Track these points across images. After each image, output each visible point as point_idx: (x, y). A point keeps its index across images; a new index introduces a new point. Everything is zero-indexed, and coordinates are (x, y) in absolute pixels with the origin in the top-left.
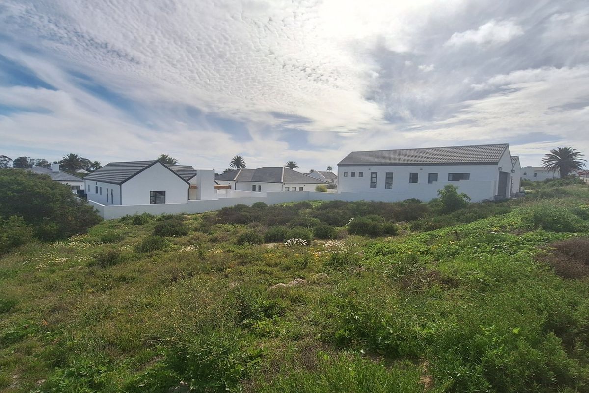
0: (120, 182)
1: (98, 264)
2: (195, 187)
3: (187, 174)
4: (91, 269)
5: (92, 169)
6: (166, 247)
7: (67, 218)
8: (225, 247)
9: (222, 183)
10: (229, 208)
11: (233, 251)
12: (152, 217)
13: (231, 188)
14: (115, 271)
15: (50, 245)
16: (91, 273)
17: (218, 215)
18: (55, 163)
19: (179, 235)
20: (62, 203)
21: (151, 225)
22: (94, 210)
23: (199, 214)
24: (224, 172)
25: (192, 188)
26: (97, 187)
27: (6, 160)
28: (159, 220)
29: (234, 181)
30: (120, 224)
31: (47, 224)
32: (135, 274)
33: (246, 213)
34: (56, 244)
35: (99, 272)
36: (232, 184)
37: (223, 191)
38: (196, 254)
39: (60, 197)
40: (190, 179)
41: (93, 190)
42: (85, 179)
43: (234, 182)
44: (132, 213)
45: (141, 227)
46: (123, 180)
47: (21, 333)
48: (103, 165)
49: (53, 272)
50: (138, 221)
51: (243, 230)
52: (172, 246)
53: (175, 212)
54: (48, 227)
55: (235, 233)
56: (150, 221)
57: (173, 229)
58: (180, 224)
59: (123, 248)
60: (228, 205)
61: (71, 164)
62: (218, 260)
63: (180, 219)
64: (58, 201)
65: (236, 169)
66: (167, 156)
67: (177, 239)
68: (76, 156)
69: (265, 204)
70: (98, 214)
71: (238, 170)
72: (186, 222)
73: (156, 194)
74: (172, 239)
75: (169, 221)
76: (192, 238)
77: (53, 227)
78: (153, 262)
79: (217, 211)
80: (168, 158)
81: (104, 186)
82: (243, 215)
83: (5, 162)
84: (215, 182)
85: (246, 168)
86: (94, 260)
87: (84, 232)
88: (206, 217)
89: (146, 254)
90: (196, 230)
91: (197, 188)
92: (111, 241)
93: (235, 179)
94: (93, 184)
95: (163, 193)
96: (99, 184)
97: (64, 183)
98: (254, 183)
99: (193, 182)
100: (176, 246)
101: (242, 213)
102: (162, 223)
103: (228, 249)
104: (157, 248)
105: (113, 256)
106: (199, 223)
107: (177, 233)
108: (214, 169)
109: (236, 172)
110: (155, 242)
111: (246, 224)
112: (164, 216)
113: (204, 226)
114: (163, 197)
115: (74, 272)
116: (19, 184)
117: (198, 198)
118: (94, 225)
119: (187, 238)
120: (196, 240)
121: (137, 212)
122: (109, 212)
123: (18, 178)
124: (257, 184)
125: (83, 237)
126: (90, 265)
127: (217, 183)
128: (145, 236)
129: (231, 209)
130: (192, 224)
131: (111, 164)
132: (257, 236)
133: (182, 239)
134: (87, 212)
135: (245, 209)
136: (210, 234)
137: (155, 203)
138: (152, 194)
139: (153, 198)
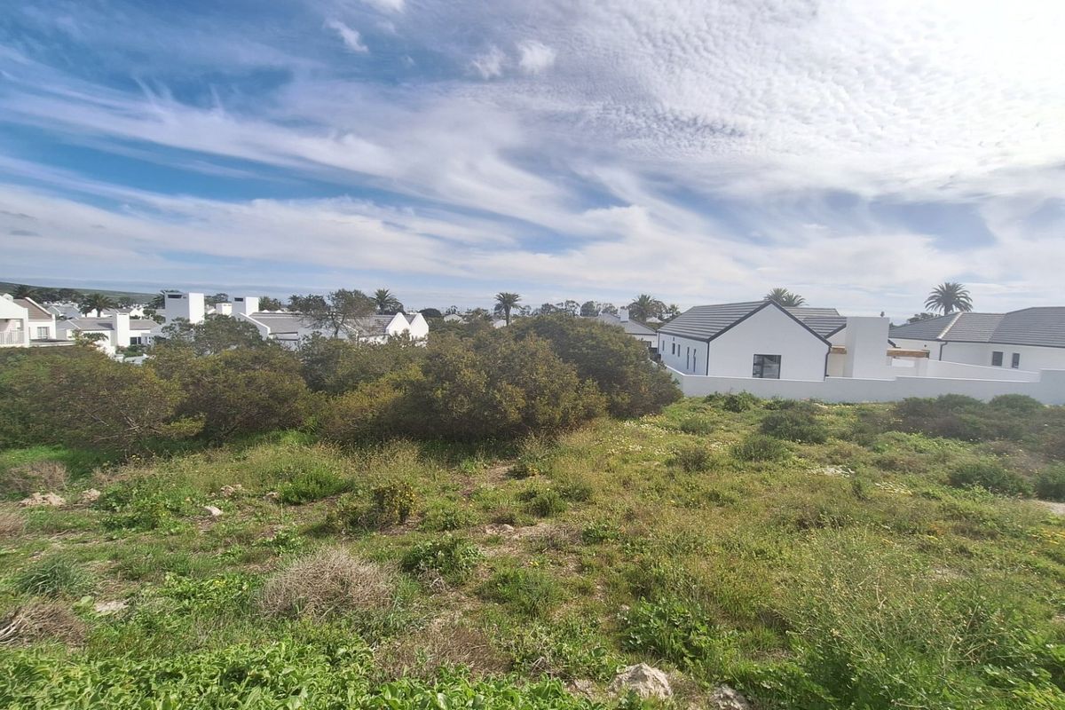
0: (708, 338)
1: (680, 464)
2: (842, 351)
3: (825, 327)
4: (670, 469)
5: (666, 317)
6: (785, 458)
7: (640, 389)
8: (916, 485)
9: (904, 345)
10: (925, 401)
11: (939, 499)
12: (756, 401)
13: (928, 356)
14: (704, 482)
15: (619, 424)
16: (672, 475)
17: (895, 413)
18: (623, 308)
19: (809, 441)
20: (636, 366)
21: (755, 416)
22: (673, 380)
23: (848, 404)
24: (911, 320)
25: (834, 351)
26: (674, 345)
27: (574, 306)
28: (768, 407)
29: (938, 340)
30: (705, 405)
31: (618, 395)
32: (735, 495)
33: (974, 417)
34: (627, 424)
35: (682, 477)
36: (933, 347)
37: (908, 363)
38: (848, 486)
39: (634, 358)
40: (831, 334)
41: (669, 349)
42: (660, 332)
43: (938, 344)
44: (723, 391)
45: (738, 415)
46: (713, 334)
47: (601, 533)
48: (682, 310)
49: (626, 462)
50: (733, 404)
51: (964, 455)
52: (796, 458)
53: (800, 396)
54: (619, 399)
55: (943, 458)
56: (752, 406)
57: (797, 428)
58: (811, 422)
59: (713, 445)
60: (923, 393)
61: (643, 309)
62: (901, 510)
63: (808, 410)
64: (632, 363)
65: (942, 314)
66: (785, 291)
67: (805, 448)
69: (1033, 401)
70: (678, 387)
71: (948, 317)
72: (820, 417)
73: (763, 361)
74: (795, 445)
75: (789, 412)
76: (836, 452)
77: (624, 399)
78: (762, 481)
79: (891, 403)
80: (785, 294)
81: (684, 343)
82: (965, 421)
83: (573, 309)
84: (889, 342)
85: (973, 311)
86: (673, 457)
87: (658, 412)
88: (864, 414)
89: (749, 463)
90: (843, 437)
91: (845, 353)
92: (694, 432)
93: (940, 338)
94: (669, 340)
95: (776, 359)
96: (678, 341)
97: (638, 338)
98: (998, 348)
99: (837, 340)
100: (802, 460)
101: (964, 417)
102: (776, 414)
103: (925, 490)
104: (769, 458)
105: (701, 457)
106: (850, 423)
107: (803, 437)
108: (882, 314)
109: (942, 322)
110: (765, 446)
111: (973, 443)
112: (777, 402)
113: (861, 431)
114: (776, 365)
115: (650, 468)
116: (593, 338)
117: (847, 371)
118: (671, 402)
119: (826, 450)
120: (844, 456)
121: (732, 388)
122: (692, 386)
123: (593, 331)
124: (1008, 352)
125: (658, 419)
126: (670, 463)
127: (894, 345)
128: (746, 432)
129: (929, 402)
130: (833, 423)
131: (695, 309)
132: (1012, 477)
133: (814, 449)
134: (665, 382)
135: (971, 408)
136: (877, 450)
137: (761, 375)
138: (756, 360)
139: (759, 367)
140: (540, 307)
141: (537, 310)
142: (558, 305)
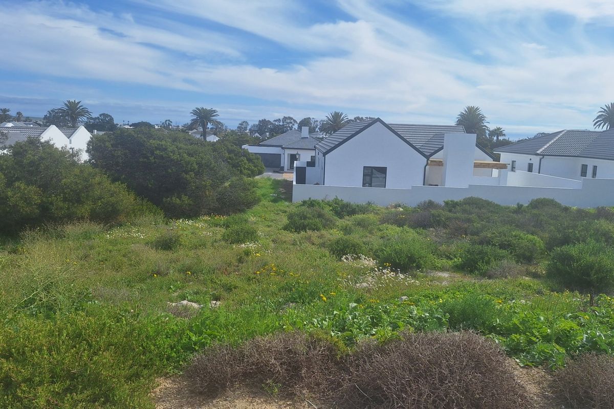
0: (325, 151)
2: (440, 163)
25: (432, 164)
27: (291, 123)
29: (538, 155)
42: (316, 147)
43: (538, 158)
68: (342, 114)
73: (372, 172)
83: (291, 125)
91: (442, 165)
93: (538, 152)
95: (383, 170)
98: (584, 162)
114: (382, 176)
124: (590, 163)
137: (370, 185)
138: (366, 171)
139: (368, 178)
140: (257, 123)
142: (275, 121)
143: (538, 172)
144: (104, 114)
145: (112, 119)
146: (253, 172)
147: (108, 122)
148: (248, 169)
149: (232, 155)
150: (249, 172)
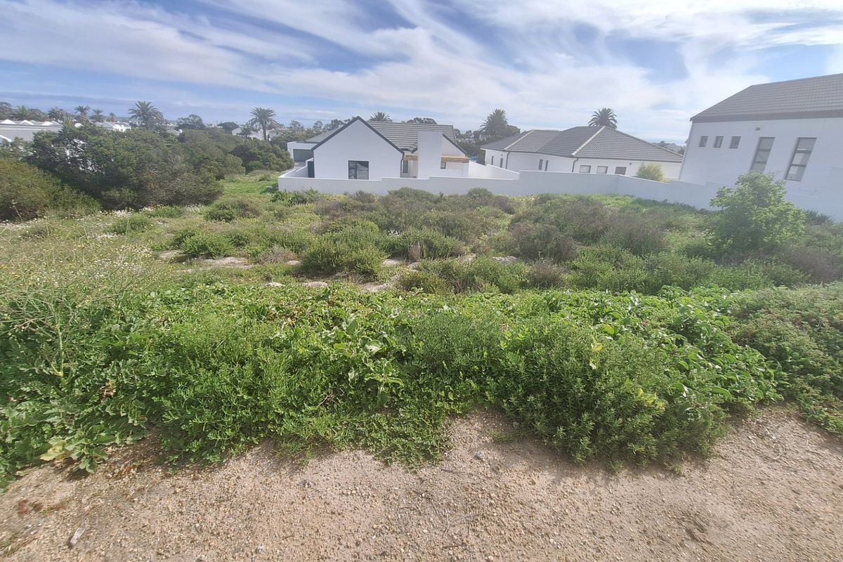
29: (505, 151)
36: (504, 156)
43: (506, 154)
73: (356, 166)
95: (365, 164)
98: (541, 157)
114: (365, 169)
124: (545, 158)
137: (356, 177)
138: (351, 165)
139: (353, 171)
140: (330, 123)
141: (327, 125)
143: (499, 164)
144: (193, 115)
145: (200, 120)
146: (281, 166)
147: (197, 122)
148: (277, 164)
149: (262, 151)
150: (278, 166)
